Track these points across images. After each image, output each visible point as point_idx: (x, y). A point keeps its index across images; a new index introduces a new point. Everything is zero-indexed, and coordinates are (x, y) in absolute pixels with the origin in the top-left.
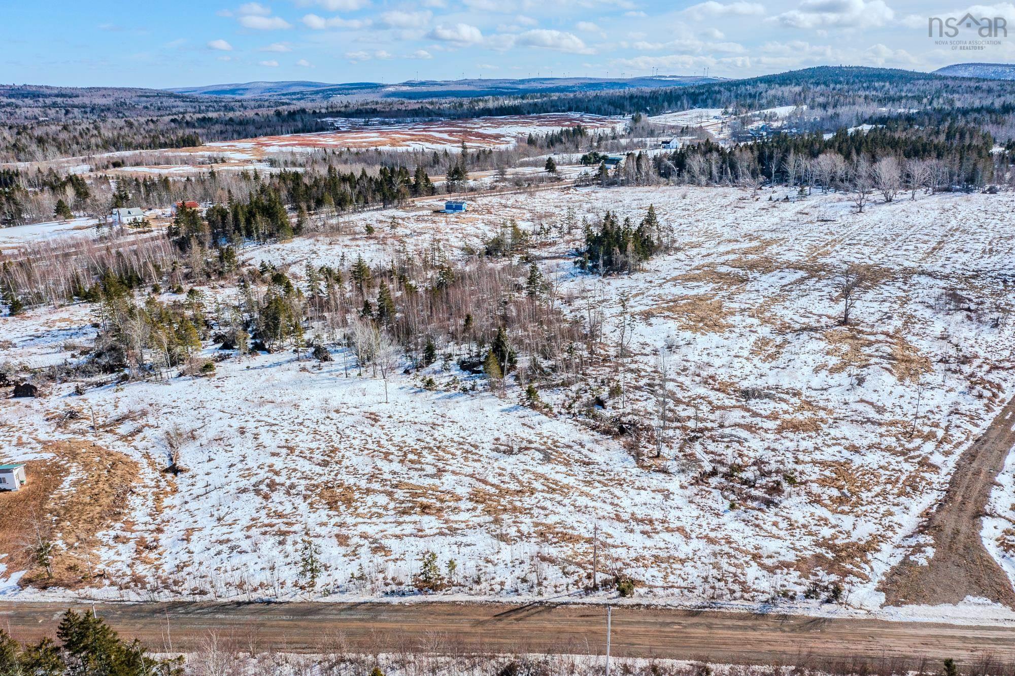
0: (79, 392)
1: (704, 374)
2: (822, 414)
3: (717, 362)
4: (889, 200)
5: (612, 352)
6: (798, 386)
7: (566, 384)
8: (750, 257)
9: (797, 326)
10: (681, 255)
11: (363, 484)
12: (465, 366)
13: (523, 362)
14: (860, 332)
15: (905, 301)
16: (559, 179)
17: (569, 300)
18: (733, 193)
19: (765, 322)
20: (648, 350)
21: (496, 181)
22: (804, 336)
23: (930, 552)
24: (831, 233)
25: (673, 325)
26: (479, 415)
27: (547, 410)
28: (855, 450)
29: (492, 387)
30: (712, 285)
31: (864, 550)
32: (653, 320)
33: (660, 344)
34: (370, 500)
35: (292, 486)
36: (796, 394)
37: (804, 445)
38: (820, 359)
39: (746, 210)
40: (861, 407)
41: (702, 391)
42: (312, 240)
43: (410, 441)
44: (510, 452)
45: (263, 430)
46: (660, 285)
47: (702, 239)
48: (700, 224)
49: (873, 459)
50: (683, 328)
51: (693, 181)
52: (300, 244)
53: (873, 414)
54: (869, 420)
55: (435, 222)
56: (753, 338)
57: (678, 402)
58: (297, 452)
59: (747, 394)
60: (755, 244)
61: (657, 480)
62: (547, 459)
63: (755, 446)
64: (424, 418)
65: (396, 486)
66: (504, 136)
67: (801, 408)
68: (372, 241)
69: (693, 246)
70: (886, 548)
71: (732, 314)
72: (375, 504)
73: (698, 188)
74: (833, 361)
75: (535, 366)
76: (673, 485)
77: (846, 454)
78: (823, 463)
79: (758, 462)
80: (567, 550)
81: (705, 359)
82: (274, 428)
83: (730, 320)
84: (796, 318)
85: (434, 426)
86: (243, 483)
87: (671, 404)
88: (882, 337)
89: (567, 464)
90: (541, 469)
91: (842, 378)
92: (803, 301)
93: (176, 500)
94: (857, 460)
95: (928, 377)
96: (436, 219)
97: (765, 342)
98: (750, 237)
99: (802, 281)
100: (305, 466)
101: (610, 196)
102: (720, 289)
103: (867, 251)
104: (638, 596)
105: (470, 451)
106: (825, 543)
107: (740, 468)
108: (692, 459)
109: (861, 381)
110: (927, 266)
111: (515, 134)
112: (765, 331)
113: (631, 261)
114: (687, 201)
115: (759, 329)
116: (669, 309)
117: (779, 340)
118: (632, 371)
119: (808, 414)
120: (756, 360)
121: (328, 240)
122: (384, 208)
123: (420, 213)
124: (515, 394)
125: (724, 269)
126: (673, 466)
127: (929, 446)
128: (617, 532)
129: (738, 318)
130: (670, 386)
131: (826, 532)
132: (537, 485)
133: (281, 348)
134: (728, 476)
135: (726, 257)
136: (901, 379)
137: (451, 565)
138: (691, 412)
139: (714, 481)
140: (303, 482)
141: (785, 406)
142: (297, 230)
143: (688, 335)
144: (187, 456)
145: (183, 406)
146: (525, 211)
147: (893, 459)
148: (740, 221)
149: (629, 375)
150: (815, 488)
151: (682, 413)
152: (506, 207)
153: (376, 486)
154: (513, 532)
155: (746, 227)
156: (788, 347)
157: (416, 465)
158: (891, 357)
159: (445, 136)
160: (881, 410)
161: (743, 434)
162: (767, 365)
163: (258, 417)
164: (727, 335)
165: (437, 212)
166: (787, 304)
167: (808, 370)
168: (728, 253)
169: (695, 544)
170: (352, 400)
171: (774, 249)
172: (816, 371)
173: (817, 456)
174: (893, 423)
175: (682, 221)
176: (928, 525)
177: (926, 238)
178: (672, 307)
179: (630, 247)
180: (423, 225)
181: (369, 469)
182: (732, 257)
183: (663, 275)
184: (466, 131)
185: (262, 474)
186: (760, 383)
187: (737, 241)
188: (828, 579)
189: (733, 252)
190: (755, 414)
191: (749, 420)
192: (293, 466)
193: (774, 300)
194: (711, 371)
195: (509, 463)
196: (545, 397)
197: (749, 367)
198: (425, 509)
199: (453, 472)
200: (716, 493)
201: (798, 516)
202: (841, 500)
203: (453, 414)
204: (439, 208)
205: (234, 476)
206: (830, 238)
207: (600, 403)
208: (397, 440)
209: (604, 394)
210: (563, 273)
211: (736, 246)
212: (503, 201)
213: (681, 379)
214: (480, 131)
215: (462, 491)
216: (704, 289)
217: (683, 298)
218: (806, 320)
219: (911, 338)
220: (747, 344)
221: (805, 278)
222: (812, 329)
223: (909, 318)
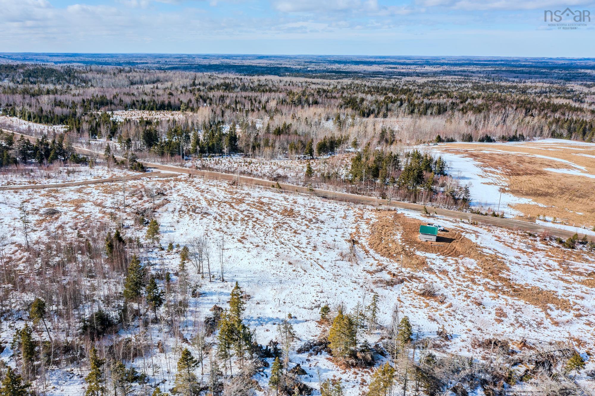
34: (278, 209)
35: (302, 219)
45: (304, 245)
58: (293, 230)
65: (265, 211)
72: (277, 207)
82: (297, 245)
86: (322, 225)
93: (350, 230)
100: (293, 225)
140: (297, 219)
144: (346, 247)
153: (271, 212)
163: (303, 254)
185: (312, 226)
192: (298, 225)
199: (238, 210)
205: (325, 230)
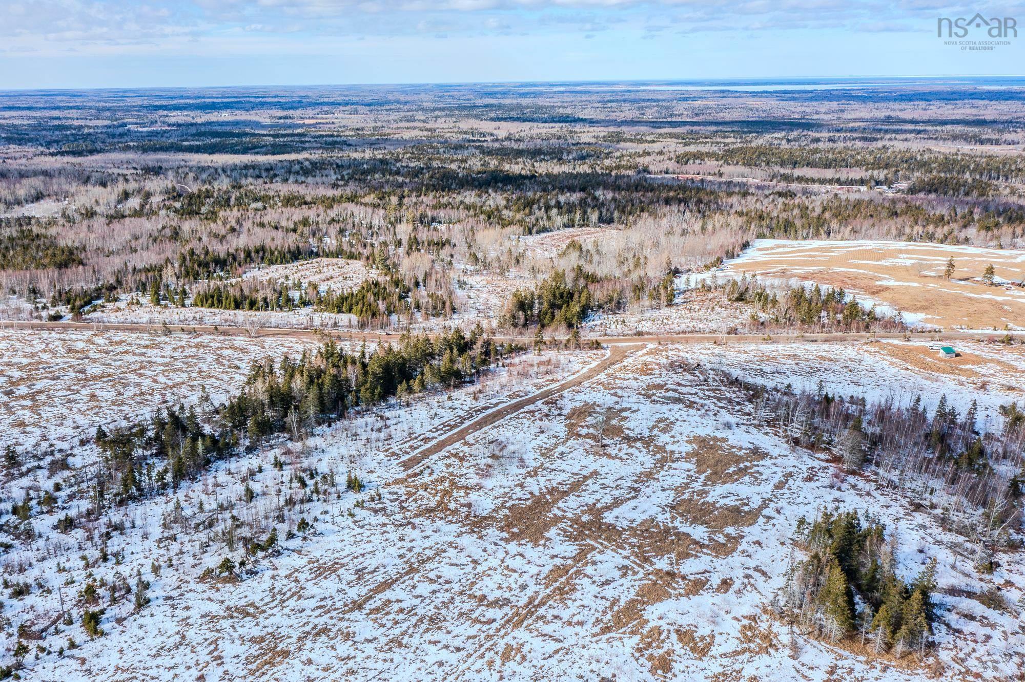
1: (703, 411)
3: (698, 419)
6: (652, 405)
9: (638, 444)
19: (662, 446)
20: (743, 428)
22: (636, 433)
25: (733, 443)
28: (636, 379)
31: (648, 354)
33: (737, 431)
36: (653, 401)
37: (656, 380)
38: (634, 415)
41: (703, 402)
50: (724, 439)
53: (620, 392)
56: (672, 433)
57: (716, 398)
59: (680, 401)
62: (761, 371)
67: (653, 395)
71: (688, 455)
74: (625, 414)
76: (708, 364)
77: (640, 377)
78: (651, 375)
79: (676, 373)
81: (703, 421)
83: (689, 448)
84: (636, 452)
89: (752, 369)
90: (760, 368)
91: (625, 405)
92: (625, 472)
94: (636, 376)
95: (577, 406)
97: (664, 431)
102: (700, 493)
108: (703, 373)
112: (664, 438)
115: (668, 438)
116: (741, 458)
117: (655, 432)
119: (650, 392)
120: (672, 420)
136: (594, 403)
143: (719, 436)
150: (657, 367)
156: (651, 424)
161: (682, 382)
162: (666, 416)
164: (692, 435)
174: (613, 388)
178: (739, 462)
186: (671, 406)
190: (676, 391)
191: (679, 389)
194: (700, 414)
197: (677, 416)
213: (716, 409)
218: (630, 451)
219: (562, 435)
220: (677, 428)
221: (609, 508)
222: (628, 439)
223: (546, 453)
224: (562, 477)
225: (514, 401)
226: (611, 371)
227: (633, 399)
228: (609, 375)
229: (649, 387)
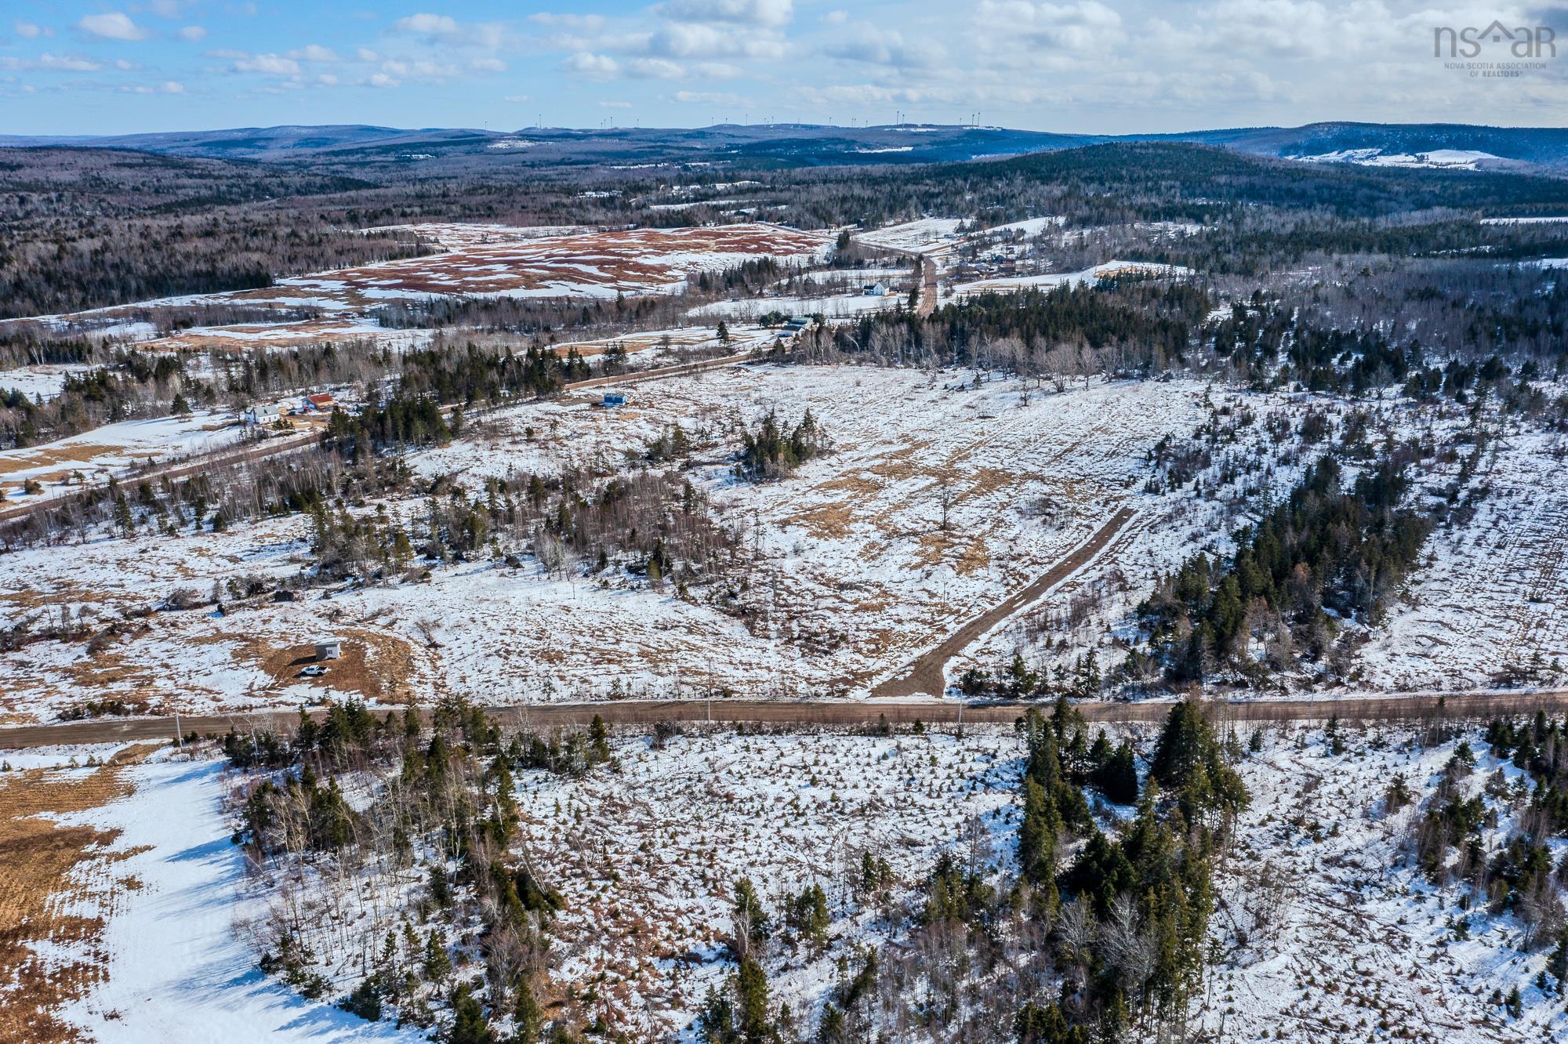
0: (326, 596)
1: (817, 572)
2: (891, 600)
3: (829, 563)
4: (1060, 390)
5: (750, 556)
6: (882, 579)
7: (710, 582)
8: (896, 461)
9: (904, 531)
10: (833, 460)
11: (568, 649)
12: (631, 569)
13: (678, 565)
14: (952, 536)
15: (1004, 506)
16: (731, 352)
17: (720, 509)
18: (912, 375)
19: (880, 527)
20: (779, 554)
21: (659, 356)
22: (905, 540)
23: (908, 674)
24: (983, 434)
25: (804, 531)
26: (644, 606)
27: (693, 602)
28: (900, 622)
29: (653, 586)
30: (850, 493)
31: (870, 675)
32: (788, 528)
33: (789, 549)
34: (574, 658)
35: (521, 652)
36: (879, 585)
37: (867, 619)
38: (907, 559)
39: (915, 403)
40: (919, 594)
41: (811, 585)
42: (471, 445)
43: (596, 623)
44: (665, 628)
45: (488, 619)
46: (804, 493)
47: (860, 440)
48: (864, 421)
49: (907, 627)
50: (811, 535)
51: (876, 361)
52: (458, 449)
53: (925, 598)
54: (921, 603)
55: (594, 420)
56: (866, 541)
57: (791, 593)
58: (518, 632)
59: (842, 587)
60: (907, 446)
61: (762, 642)
62: (690, 632)
63: (834, 620)
64: (603, 608)
65: (590, 650)
66: (670, 268)
67: (878, 596)
68: (533, 445)
69: (849, 448)
70: (885, 673)
71: (856, 521)
72: (578, 660)
73: (879, 370)
74: (918, 560)
75: (687, 568)
76: (770, 645)
77: (893, 624)
78: (874, 631)
79: (831, 631)
80: (697, 679)
81: (822, 560)
82: (496, 618)
83: (852, 527)
84: (908, 524)
85: (611, 613)
86: (488, 651)
87: (785, 595)
88: (964, 540)
89: (703, 635)
90: (685, 638)
91: (917, 574)
92: (920, 509)
93: (445, 662)
94: (898, 628)
95: (981, 572)
96: (596, 414)
97: (873, 545)
98: (905, 438)
99: (928, 488)
100: (528, 641)
101: (783, 379)
102: (856, 497)
103: (1004, 453)
104: (735, 697)
105: (638, 628)
106: (852, 673)
107: (816, 634)
108: (789, 630)
109: (929, 575)
110: (1048, 472)
111: (684, 265)
112: (876, 536)
113: (781, 469)
114: (859, 390)
115: (872, 535)
116: (805, 518)
117: (885, 543)
118: (762, 571)
119: (880, 600)
120: (860, 561)
121: (488, 444)
122: (538, 400)
123: (578, 407)
124: (671, 590)
125: (865, 476)
126: (773, 635)
127: (952, 617)
128: (729, 670)
129: (861, 523)
130: (788, 582)
131: (855, 667)
132: (682, 647)
133: (477, 558)
134: (808, 639)
135: (872, 463)
136: (959, 573)
137: (629, 685)
138: (799, 600)
139: (797, 642)
140: (527, 649)
141: (866, 594)
142: (455, 432)
143: (814, 540)
144: (438, 636)
145: (419, 605)
146: (689, 403)
147: (920, 626)
148: (904, 418)
149: (760, 574)
150: (861, 645)
151: (791, 600)
152: (669, 397)
153: (577, 650)
154: (665, 671)
155: (908, 426)
156: (889, 550)
157: (602, 636)
158: (962, 556)
159: (593, 270)
160: (932, 595)
161: (828, 613)
162: (867, 564)
163: (481, 611)
164: (845, 539)
165: (595, 405)
166: (905, 511)
167: (895, 567)
168: (877, 457)
169: (773, 674)
170: (549, 598)
171: (921, 452)
172: (901, 568)
173: (873, 626)
174: (936, 605)
175: (846, 417)
176: (918, 663)
177: (1066, 438)
178: (809, 516)
179: (781, 456)
180: (582, 423)
181: (570, 641)
182: (879, 461)
183: (809, 482)
184: (621, 261)
185: (498, 646)
186: (857, 578)
187: (890, 443)
188: (842, 686)
189: (882, 456)
190: (843, 601)
191: (838, 604)
192: (518, 640)
193: (897, 507)
194: (822, 570)
195: (664, 635)
196: (692, 592)
197: (853, 566)
198: (610, 661)
199: (627, 641)
200: (797, 649)
201: (842, 659)
202: (873, 651)
203: (623, 605)
204: (597, 400)
205: (478, 647)
206: (978, 439)
207: (733, 595)
208: (586, 623)
209: (737, 589)
210: (719, 480)
211: (886, 449)
212: (666, 389)
213: (798, 577)
214: (640, 260)
215: (633, 651)
216: (841, 496)
217: (820, 506)
218: (914, 526)
219: (989, 540)
220: (858, 547)
221: (933, 485)
222: (915, 534)
223: (999, 523)
224: (977, 503)
225: (1068, 578)
226: (941, 637)
227: (906, 587)
228: (943, 630)
229: (880, 608)
